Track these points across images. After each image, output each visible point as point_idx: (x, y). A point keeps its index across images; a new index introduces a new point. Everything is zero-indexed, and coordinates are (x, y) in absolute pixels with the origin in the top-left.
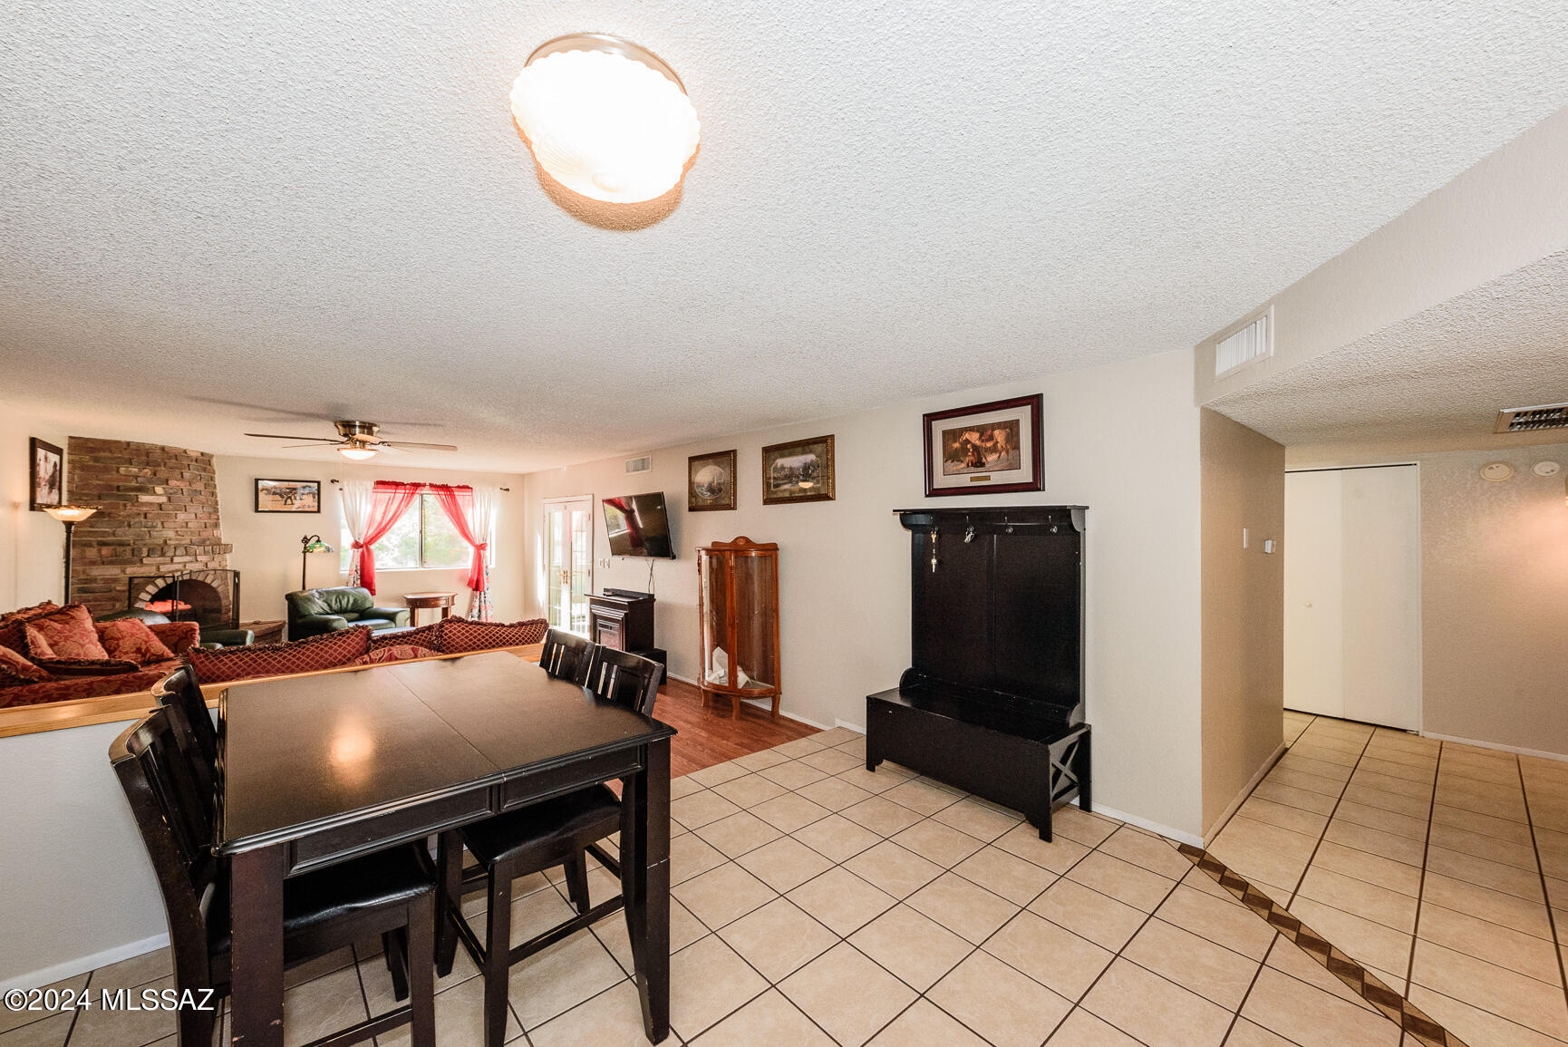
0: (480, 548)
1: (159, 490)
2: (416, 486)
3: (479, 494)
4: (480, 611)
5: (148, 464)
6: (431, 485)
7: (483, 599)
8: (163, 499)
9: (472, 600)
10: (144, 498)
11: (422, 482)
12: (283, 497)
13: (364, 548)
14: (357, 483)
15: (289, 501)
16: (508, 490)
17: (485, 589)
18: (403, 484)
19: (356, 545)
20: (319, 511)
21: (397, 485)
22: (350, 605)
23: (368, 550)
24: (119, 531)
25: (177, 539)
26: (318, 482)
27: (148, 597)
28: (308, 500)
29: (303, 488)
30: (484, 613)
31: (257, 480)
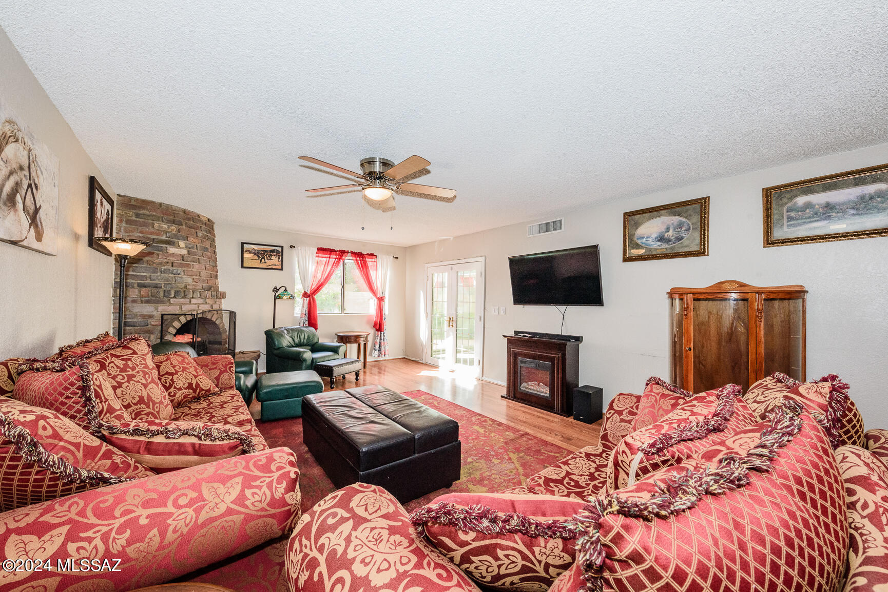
0: (381, 300)
1: (182, 244)
2: (343, 252)
3: (380, 261)
4: (380, 345)
5: (174, 222)
6: (353, 253)
7: (382, 337)
8: (184, 252)
9: (376, 338)
10: (172, 250)
11: (346, 250)
12: (259, 257)
13: (309, 296)
14: (306, 249)
15: (263, 260)
16: (397, 258)
17: (385, 330)
18: (334, 251)
19: (305, 295)
20: (282, 269)
21: (330, 251)
22: (305, 340)
23: (314, 299)
24: (154, 275)
25: (193, 285)
26: (282, 247)
27: (174, 331)
28: (275, 260)
29: (272, 251)
30: (383, 348)
31: (243, 244)
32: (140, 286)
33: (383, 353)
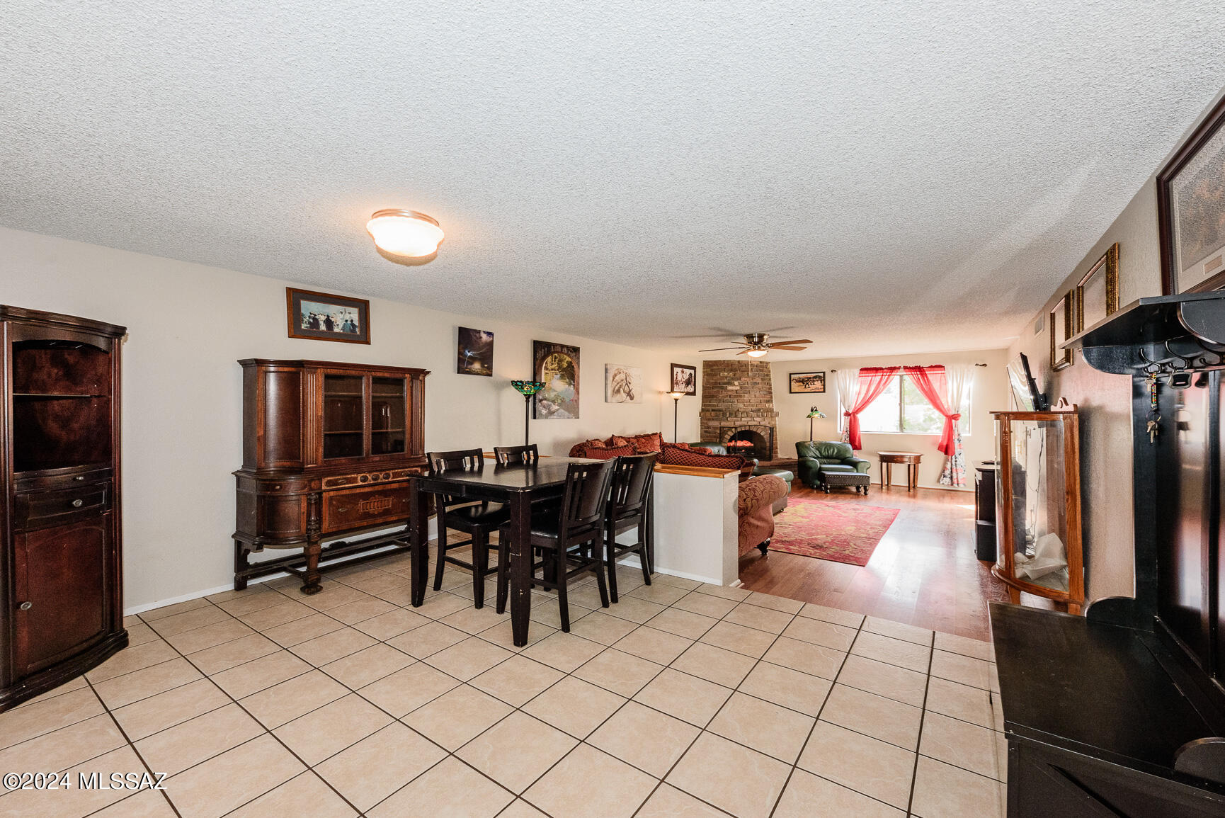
0: (952, 418)
1: (736, 383)
2: (892, 369)
3: (951, 371)
4: (952, 472)
5: (732, 370)
6: (905, 368)
7: (954, 463)
8: (738, 388)
9: (945, 463)
10: (730, 388)
11: (897, 366)
12: (804, 383)
13: (852, 416)
14: (847, 371)
15: (807, 386)
16: (985, 365)
17: (957, 454)
18: (881, 369)
19: (847, 414)
20: (824, 391)
21: (876, 370)
22: (835, 453)
23: (855, 417)
24: (720, 404)
26: (824, 373)
27: (729, 438)
28: (818, 384)
29: (815, 377)
30: (954, 474)
31: (790, 374)
32: (713, 410)
33: (955, 481)
